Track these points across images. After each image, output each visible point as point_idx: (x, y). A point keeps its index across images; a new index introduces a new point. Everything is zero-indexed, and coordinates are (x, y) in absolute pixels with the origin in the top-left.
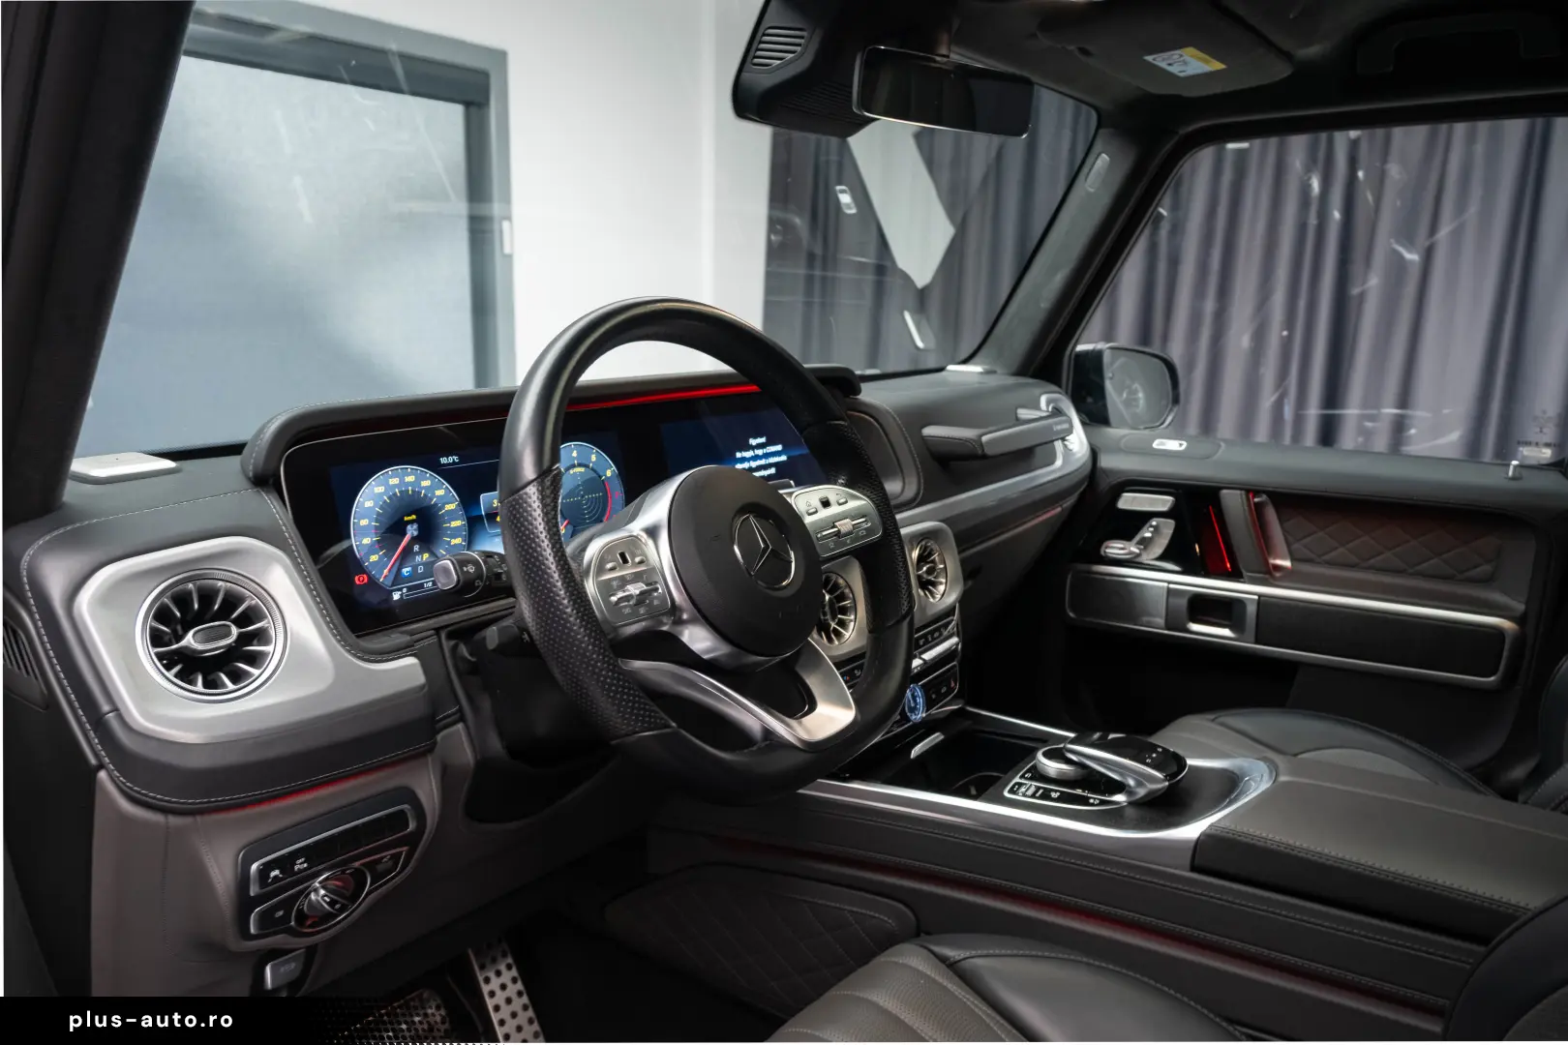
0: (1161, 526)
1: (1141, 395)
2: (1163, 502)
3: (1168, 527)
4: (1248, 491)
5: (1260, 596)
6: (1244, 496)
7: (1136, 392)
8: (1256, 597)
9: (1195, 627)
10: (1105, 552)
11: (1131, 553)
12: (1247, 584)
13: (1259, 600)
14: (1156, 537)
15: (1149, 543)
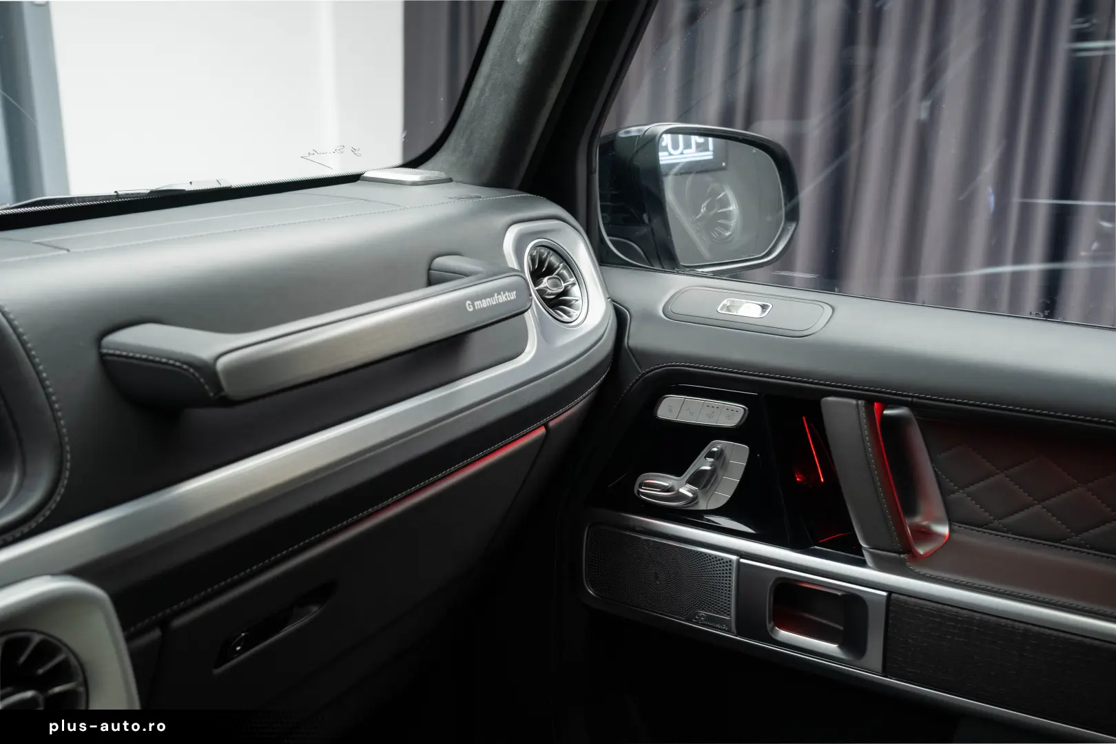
0: (727, 453)
1: (733, 207)
2: (729, 414)
3: (738, 456)
4: (870, 401)
5: (891, 591)
6: (862, 410)
7: (725, 203)
8: (884, 594)
9: (784, 635)
10: (639, 492)
11: (681, 497)
12: (870, 568)
13: (889, 597)
14: (720, 472)
15: (709, 481)
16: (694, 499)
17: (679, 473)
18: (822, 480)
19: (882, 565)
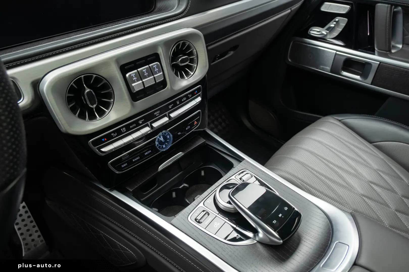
0: (340, 21)
2: (344, 8)
3: (344, 22)
4: (392, 5)
5: (381, 62)
6: (389, 8)
8: (378, 62)
9: (345, 73)
10: (310, 33)
11: (322, 34)
12: (376, 55)
13: (379, 64)
14: (336, 27)
15: (332, 30)
16: (326, 35)
17: (323, 27)
18: (368, 34)
19: (380, 55)
